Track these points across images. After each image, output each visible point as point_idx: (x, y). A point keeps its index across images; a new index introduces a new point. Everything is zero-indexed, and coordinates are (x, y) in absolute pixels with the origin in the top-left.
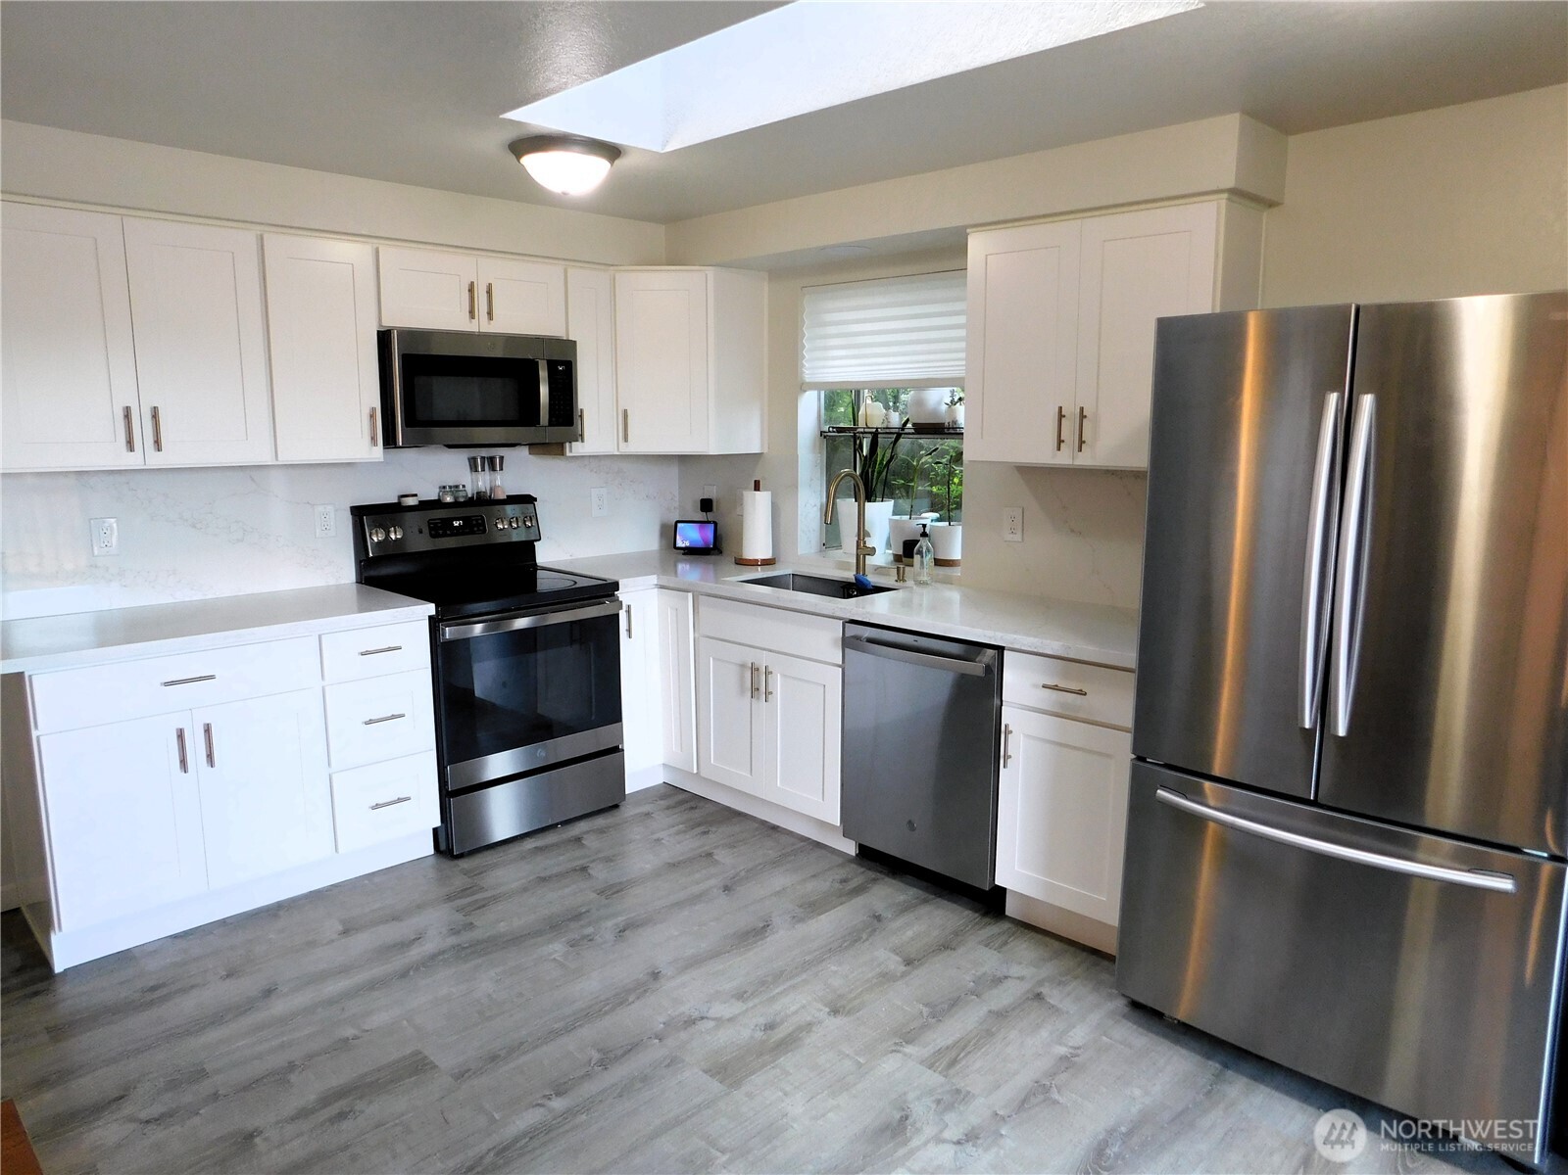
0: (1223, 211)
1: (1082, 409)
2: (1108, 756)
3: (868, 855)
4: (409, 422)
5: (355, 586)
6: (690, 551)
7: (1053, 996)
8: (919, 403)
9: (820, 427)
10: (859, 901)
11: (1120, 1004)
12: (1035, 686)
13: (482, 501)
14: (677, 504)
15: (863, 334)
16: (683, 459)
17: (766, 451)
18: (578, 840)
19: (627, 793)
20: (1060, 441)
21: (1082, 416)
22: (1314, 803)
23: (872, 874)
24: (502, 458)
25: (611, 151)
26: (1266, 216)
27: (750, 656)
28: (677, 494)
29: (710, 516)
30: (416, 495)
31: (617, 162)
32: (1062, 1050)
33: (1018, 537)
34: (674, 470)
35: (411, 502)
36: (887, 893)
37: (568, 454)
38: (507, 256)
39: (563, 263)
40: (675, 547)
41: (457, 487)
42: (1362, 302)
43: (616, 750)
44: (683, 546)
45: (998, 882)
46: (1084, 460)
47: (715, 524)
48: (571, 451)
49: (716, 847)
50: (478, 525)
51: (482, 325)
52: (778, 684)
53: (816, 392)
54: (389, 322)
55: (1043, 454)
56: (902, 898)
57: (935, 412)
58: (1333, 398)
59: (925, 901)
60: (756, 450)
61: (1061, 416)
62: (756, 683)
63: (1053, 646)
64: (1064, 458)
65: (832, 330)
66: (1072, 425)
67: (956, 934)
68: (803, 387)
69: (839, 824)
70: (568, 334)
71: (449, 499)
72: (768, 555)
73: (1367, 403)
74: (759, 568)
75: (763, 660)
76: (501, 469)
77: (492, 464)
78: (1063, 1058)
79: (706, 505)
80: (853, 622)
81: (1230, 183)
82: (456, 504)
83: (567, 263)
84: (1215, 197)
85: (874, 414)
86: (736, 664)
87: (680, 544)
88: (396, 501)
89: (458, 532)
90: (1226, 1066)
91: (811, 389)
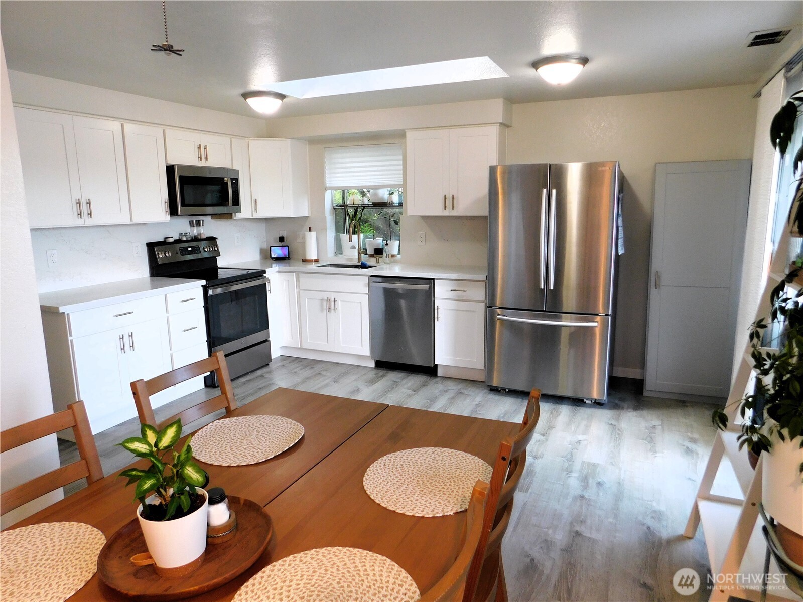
0: (498, 130)
1: (453, 195)
2: (474, 311)
3: (380, 365)
4: (183, 205)
5: (149, 278)
6: (278, 259)
7: (466, 392)
8: (376, 194)
9: (332, 204)
10: (385, 379)
11: (486, 391)
12: (447, 291)
13: (196, 239)
14: (265, 240)
15: (354, 167)
16: (267, 220)
17: (310, 215)
18: (262, 376)
19: (272, 358)
20: (445, 207)
21: (453, 198)
22: (545, 311)
23: (384, 372)
24: (203, 220)
25: (282, 97)
26: (507, 130)
27: (325, 296)
28: (265, 235)
29: (283, 244)
30: (172, 237)
31: (284, 100)
32: (476, 403)
33: (424, 243)
34: (263, 225)
35: (171, 240)
36: (393, 376)
37: (234, 218)
38: (211, 133)
39: (230, 136)
40: (271, 258)
41: (186, 233)
42: (551, 163)
43: (266, 341)
44: (275, 257)
45: (436, 363)
46: (454, 213)
47: (288, 246)
48: (236, 217)
49: (321, 371)
50: (197, 250)
51: (203, 164)
52: (340, 305)
53: (330, 191)
54: (171, 162)
55: (437, 210)
56: (400, 376)
57: (382, 198)
58: (544, 191)
59: (408, 376)
60: (306, 215)
61: (445, 198)
62: (329, 306)
63: (454, 276)
64: (446, 213)
65: (338, 165)
66: (449, 201)
67: (425, 382)
68: (326, 189)
69: (369, 355)
70: (233, 166)
71: (184, 239)
72: (316, 258)
73: (554, 192)
74: (313, 263)
75: (332, 296)
76: (203, 225)
77: (198, 223)
78: (476, 405)
79: (281, 239)
80: (372, 276)
81: (501, 121)
82: (187, 241)
83: (232, 137)
84: (495, 125)
85: (355, 199)
86: (319, 299)
87: (273, 256)
88: (163, 240)
89: (190, 253)
90: (523, 399)
91: (329, 189)
